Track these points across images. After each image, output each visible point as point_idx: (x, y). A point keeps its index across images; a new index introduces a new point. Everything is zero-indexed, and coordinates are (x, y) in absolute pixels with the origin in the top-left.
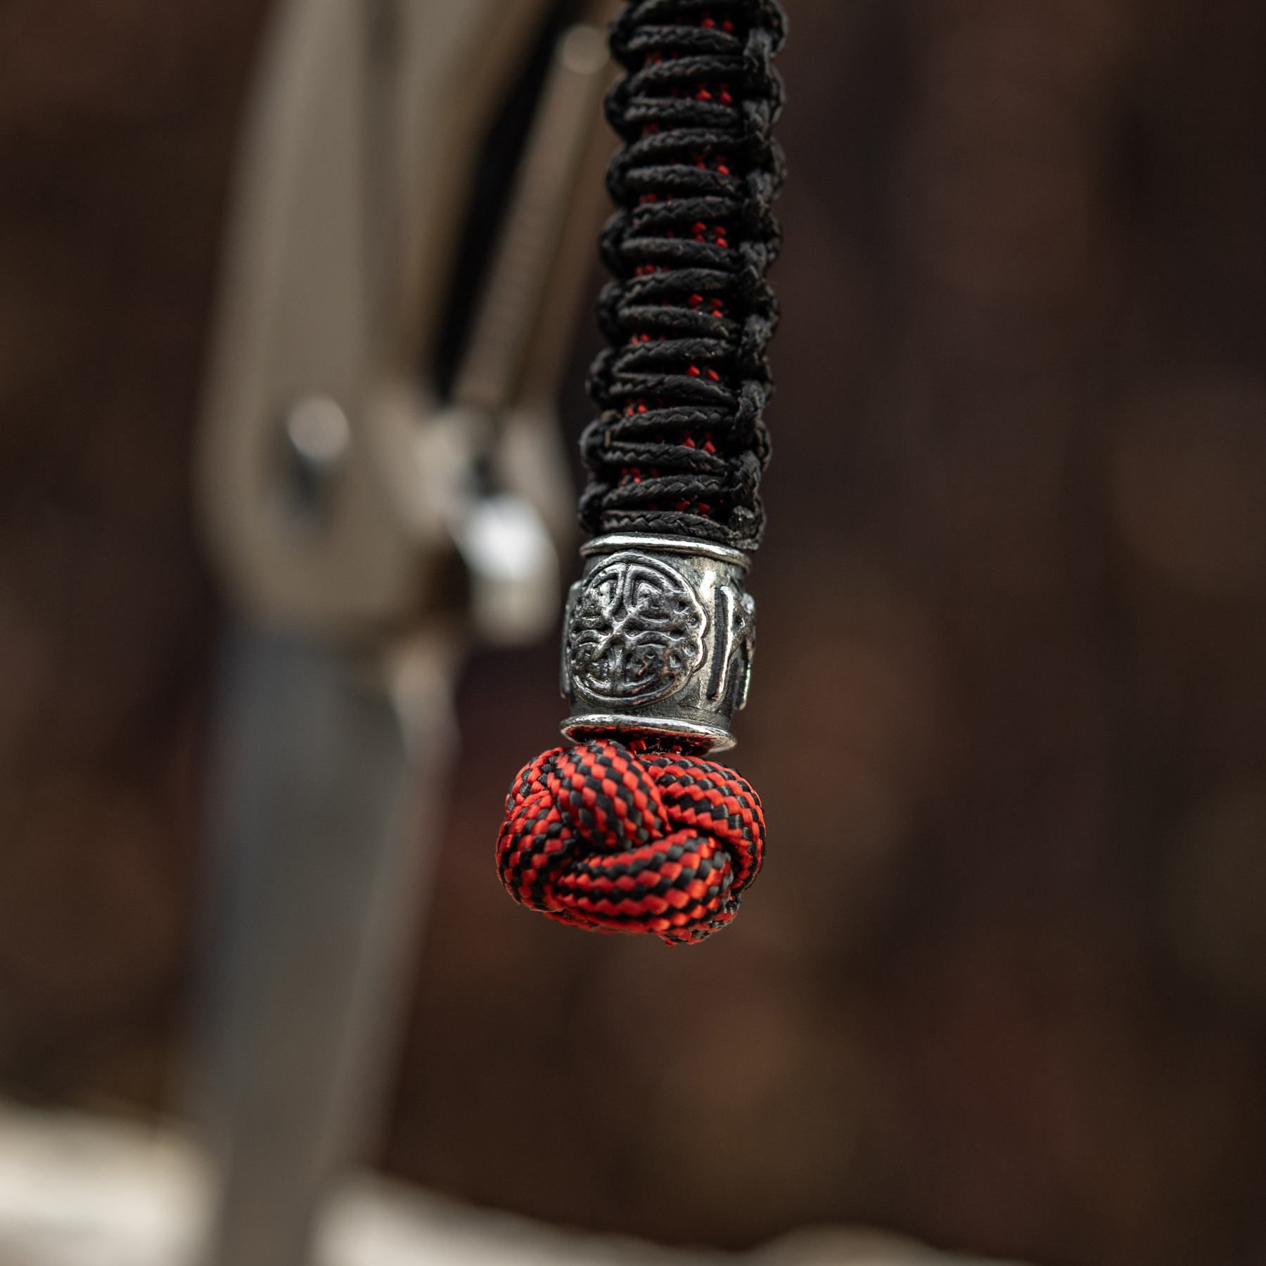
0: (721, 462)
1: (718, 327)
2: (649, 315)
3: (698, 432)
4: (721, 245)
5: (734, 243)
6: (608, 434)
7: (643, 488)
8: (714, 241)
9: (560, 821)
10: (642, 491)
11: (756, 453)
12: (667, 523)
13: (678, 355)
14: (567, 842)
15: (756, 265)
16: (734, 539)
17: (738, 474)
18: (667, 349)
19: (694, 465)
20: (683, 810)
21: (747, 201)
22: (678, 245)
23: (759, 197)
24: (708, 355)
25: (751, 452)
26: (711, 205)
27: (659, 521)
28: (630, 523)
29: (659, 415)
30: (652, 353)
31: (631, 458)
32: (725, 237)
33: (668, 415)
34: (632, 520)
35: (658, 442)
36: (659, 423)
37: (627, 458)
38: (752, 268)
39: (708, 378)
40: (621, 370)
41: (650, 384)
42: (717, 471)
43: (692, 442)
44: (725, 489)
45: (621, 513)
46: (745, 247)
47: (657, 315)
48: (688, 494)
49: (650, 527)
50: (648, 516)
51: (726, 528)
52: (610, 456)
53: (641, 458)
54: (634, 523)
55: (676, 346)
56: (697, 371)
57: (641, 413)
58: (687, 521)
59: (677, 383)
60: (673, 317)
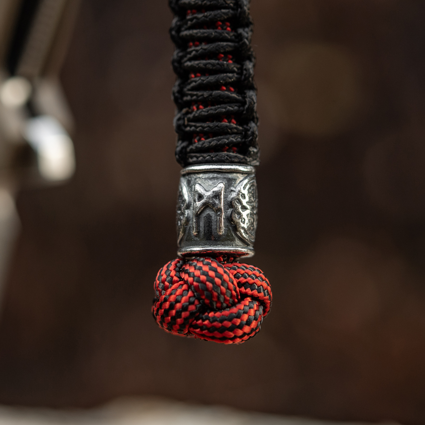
0: (241, 128)
1: (233, 68)
2: (201, 65)
3: (229, 115)
4: (229, 30)
5: (234, 29)
6: (186, 119)
7: (208, 143)
8: (226, 29)
9: (194, 296)
10: (208, 144)
11: (254, 122)
12: (221, 158)
13: (217, 81)
14: (198, 306)
15: (247, 39)
16: (250, 162)
17: (249, 133)
18: (212, 80)
19: (229, 131)
20: (246, 289)
21: (239, 10)
22: (212, 32)
23: (245, 8)
24: (230, 80)
25: (252, 122)
26: (224, 13)
27: (217, 157)
28: (203, 159)
29: (211, 109)
30: (205, 82)
31: (200, 130)
32: (230, 27)
33: (216, 110)
34: (205, 158)
35: (212, 121)
36: (212, 113)
37: (198, 130)
38: (246, 40)
39: (230, 90)
40: (189, 90)
41: (205, 96)
42: (239, 132)
43: (226, 121)
44: (243, 140)
45: (198, 155)
46: (240, 31)
47: (205, 65)
48: (228, 144)
49: (213, 160)
50: (212, 156)
51: (246, 157)
52: (188, 129)
53: (205, 129)
54: (206, 159)
55: (216, 78)
56: (225, 88)
57: (201, 109)
58: (230, 156)
59: (218, 95)
60: (213, 65)
